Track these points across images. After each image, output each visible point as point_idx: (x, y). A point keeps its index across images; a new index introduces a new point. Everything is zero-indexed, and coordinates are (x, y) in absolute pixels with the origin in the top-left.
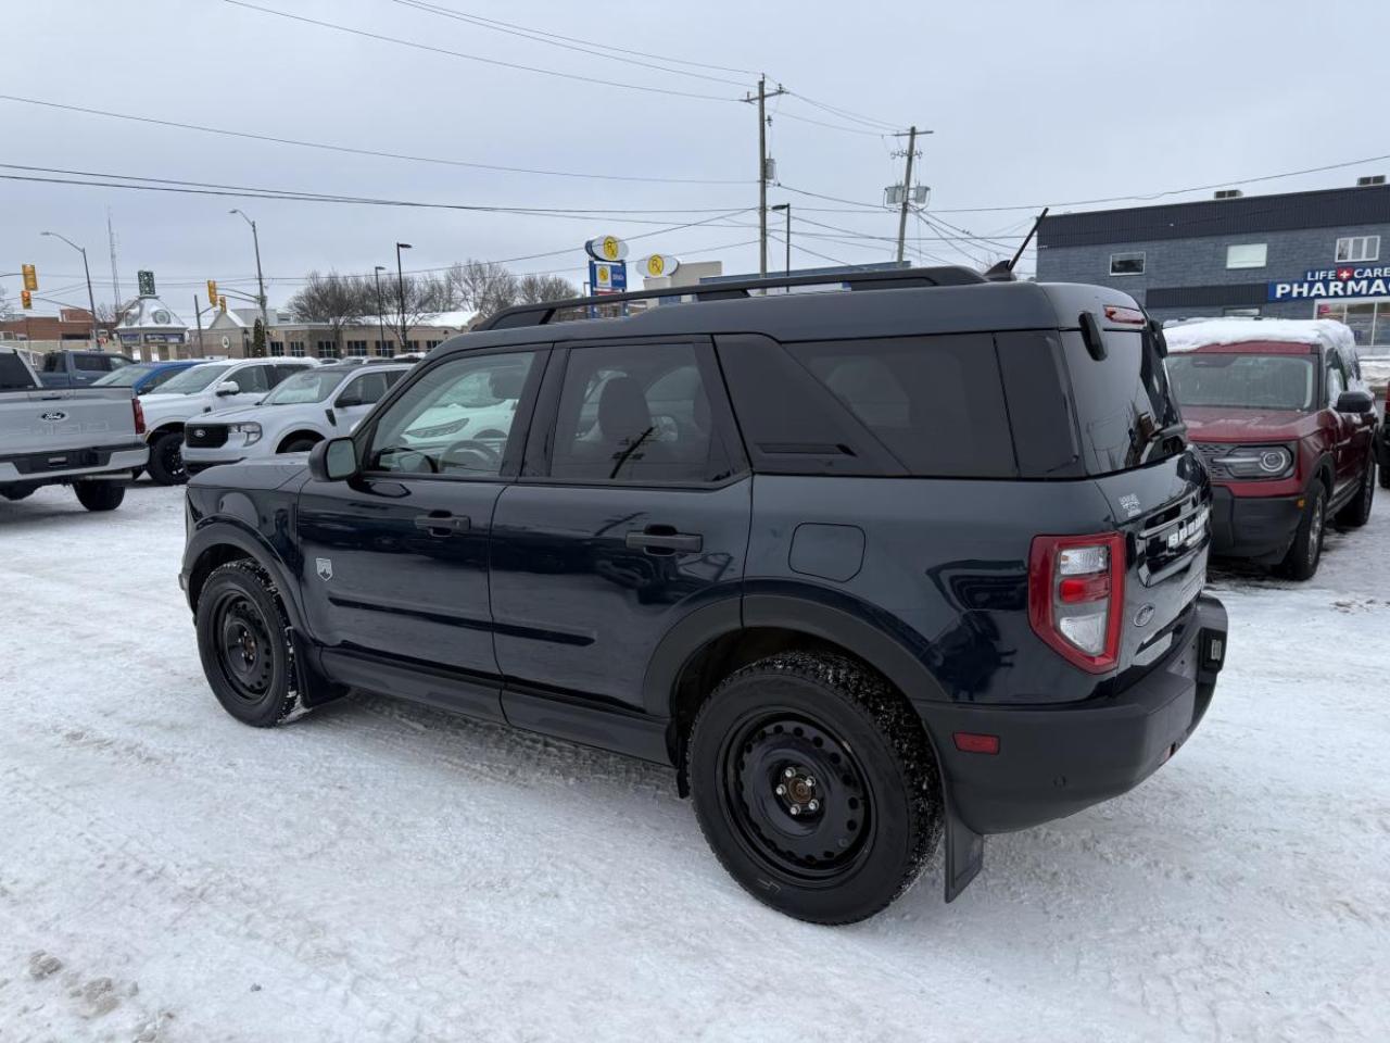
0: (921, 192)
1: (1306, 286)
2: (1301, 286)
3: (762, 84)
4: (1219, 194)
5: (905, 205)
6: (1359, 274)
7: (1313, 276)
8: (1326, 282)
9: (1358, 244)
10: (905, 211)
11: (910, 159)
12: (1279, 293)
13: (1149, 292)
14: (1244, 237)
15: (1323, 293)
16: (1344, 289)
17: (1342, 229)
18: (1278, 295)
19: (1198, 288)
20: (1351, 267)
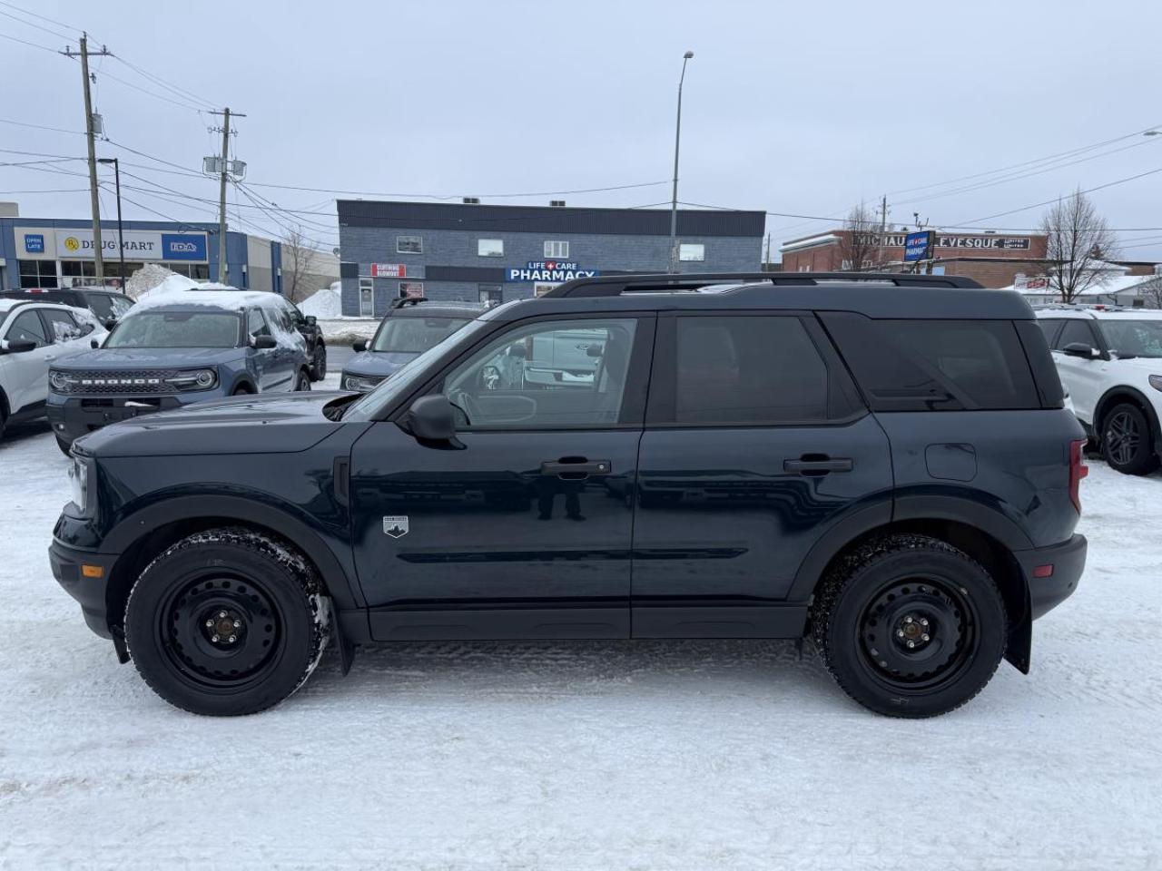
0: (239, 165)
1: (529, 272)
2: (525, 272)
3: (83, 41)
4: (467, 200)
5: (224, 175)
6: (559, 266)
7: (532, 266)
8: (540, 270)
9: (556, 245)
10: (224, 179)
11: (226, 136)
12: (513, 276)
13: (428, 268)
14: (488, 234)
15: (539, 277)
16: (551, 276)
17: (548, 235)
18: (512, 277)
19: (460, 268)
20: (554, 261)
